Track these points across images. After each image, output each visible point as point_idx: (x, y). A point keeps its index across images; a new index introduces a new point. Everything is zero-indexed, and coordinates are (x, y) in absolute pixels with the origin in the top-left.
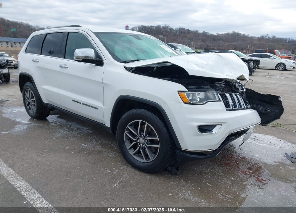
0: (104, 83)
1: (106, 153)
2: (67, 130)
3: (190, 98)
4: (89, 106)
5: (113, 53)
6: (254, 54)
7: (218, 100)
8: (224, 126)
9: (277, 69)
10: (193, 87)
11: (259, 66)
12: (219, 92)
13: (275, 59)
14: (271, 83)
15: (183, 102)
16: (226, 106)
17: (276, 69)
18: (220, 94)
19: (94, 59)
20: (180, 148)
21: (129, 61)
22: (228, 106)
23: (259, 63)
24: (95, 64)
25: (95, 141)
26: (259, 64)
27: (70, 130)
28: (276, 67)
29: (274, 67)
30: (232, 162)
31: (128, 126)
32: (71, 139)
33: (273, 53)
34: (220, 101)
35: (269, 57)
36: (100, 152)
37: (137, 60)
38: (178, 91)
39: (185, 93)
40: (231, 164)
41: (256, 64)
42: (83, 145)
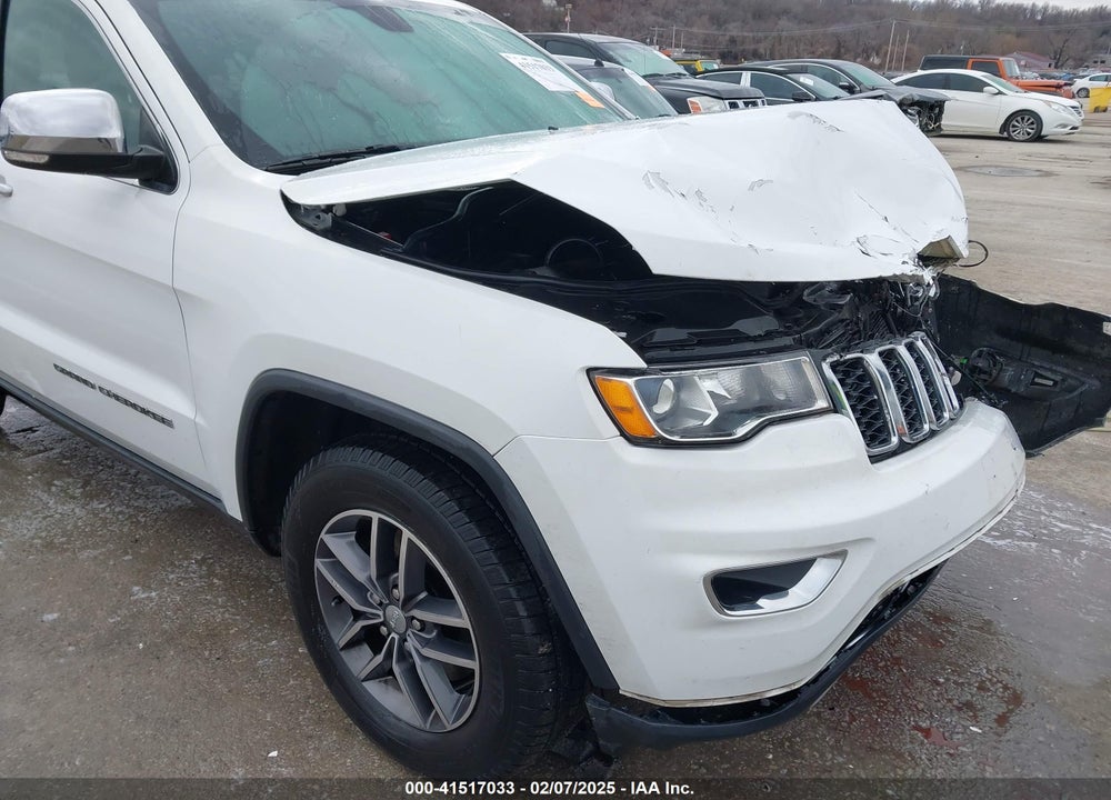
0: (181, 291)
1: (243, 645)
2: (78, 492)
3: (663, 407)
4: (134, 406)
5: (233, 110)
6: (920, 72)
7: (822, 404)
8: (857, 563)
9: (1009, 135)
10: (680, 334)
11: (939, 126)
12: (828, 356)
13: (1000, 93)
14: (995, 202)
15: (623, 434)
16: (869, 433)
17: (1005, 134)
18: (834, 367)
19: (120, 150)
20: (609, 690)
21: (321, 158)
22: (879, 430)
23: (941, 112)
24: (136, 181)
25: (200, 563)
26: (938, 118)
27: (90, 497)
28: (1005, 127)
29: (995, 129)
30: (876, 669)
31: (323, 535)
32: (85, 554)
33: (995, 70)
34: (835, 408)
35: (977, 86)
36: (213, 635)
37: (372, 151)
38: (590, 371)
39: (631, 381)
40: (872, 681)
41: (930, 118)
42: (136, 588)
